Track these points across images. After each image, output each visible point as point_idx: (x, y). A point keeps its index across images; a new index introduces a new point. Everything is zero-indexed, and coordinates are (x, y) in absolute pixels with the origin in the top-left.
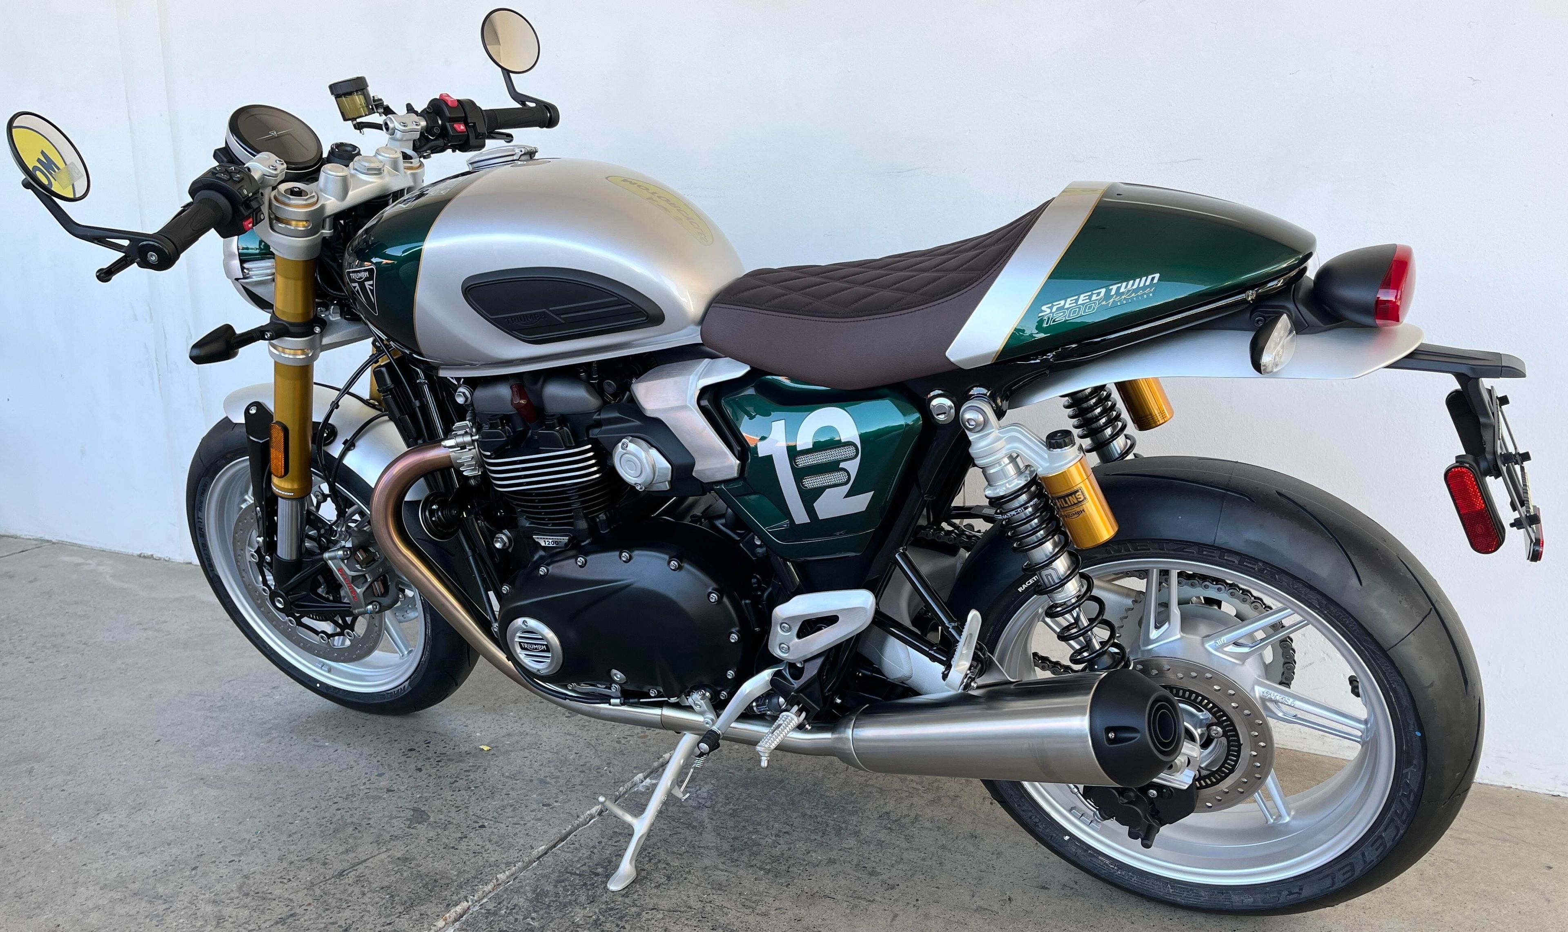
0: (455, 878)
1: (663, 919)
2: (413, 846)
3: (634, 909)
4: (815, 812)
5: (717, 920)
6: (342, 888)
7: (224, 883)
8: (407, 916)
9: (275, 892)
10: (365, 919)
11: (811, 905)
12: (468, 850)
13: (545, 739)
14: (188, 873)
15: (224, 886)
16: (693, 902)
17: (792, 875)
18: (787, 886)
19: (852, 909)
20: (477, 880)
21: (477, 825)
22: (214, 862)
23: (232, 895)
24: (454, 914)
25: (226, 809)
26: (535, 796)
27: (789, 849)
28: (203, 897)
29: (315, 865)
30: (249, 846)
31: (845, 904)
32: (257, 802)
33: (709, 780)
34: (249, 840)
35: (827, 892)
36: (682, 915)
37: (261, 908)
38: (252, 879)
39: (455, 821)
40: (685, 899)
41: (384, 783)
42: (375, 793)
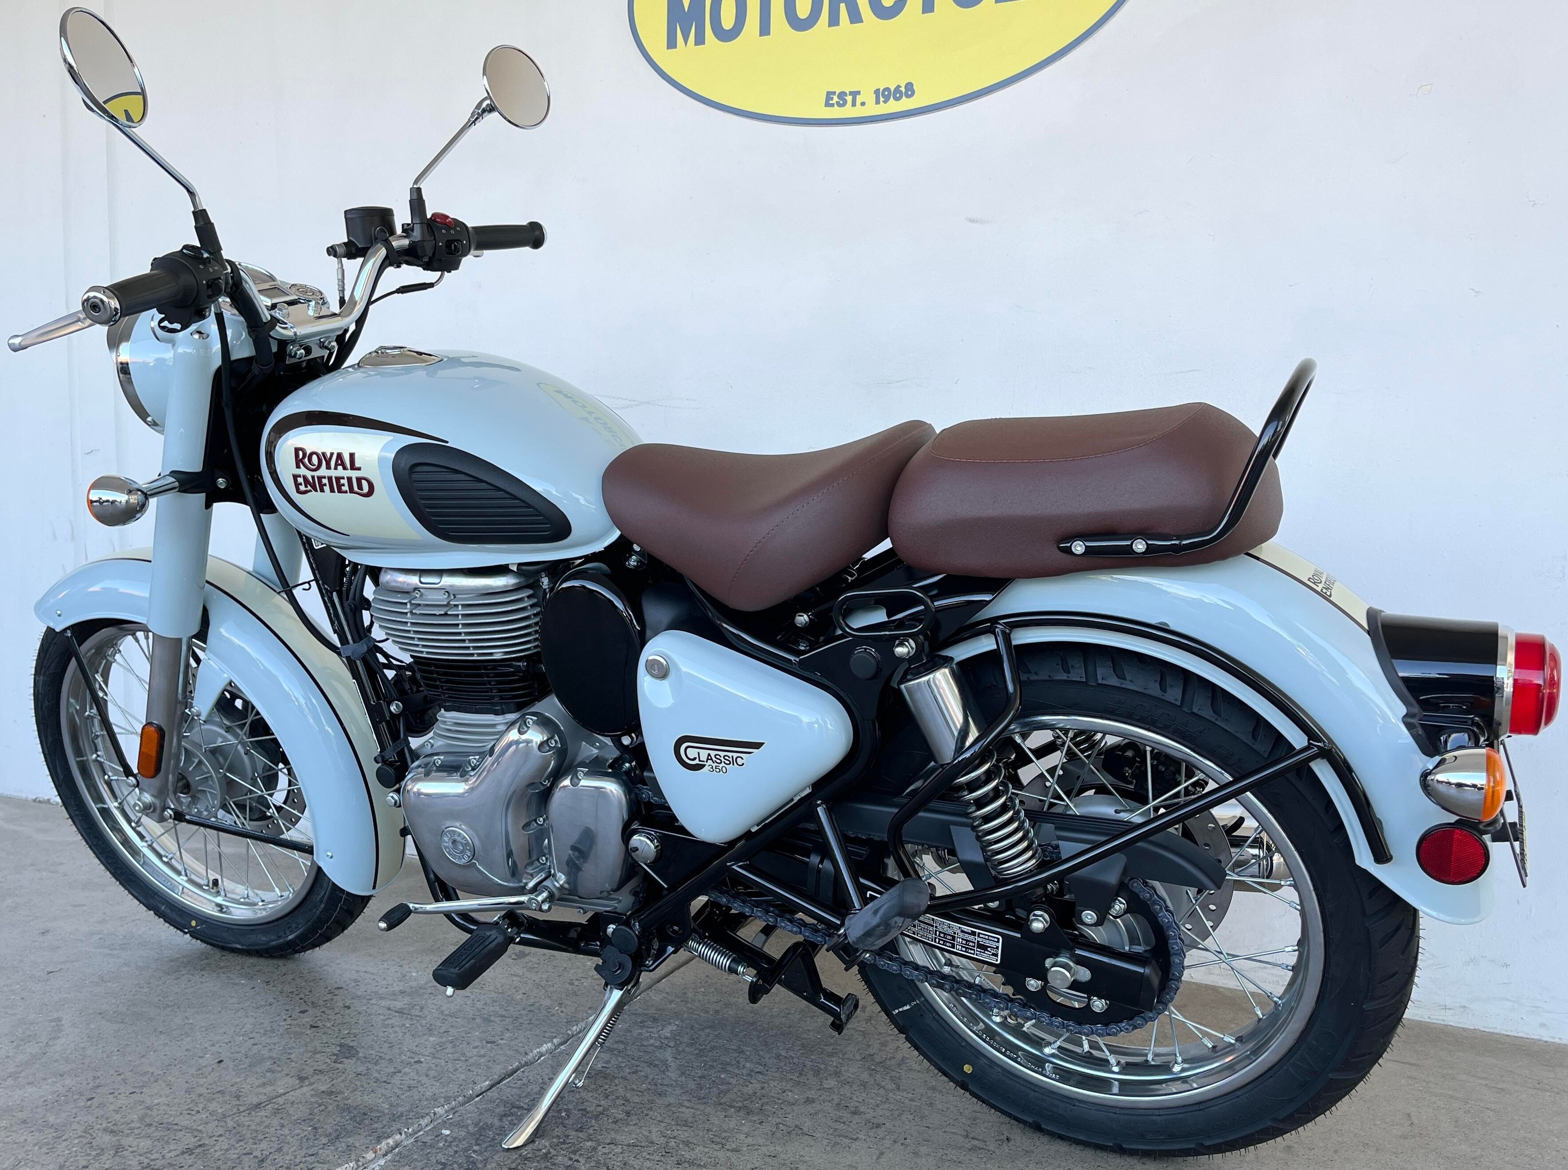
0: (387, 1111)
1: (622, 1153)
2: (340, 1080)
3: (589, 1144)
4: (791, 1053)
5: (682, 1155)
6: (258, 1120)
7: (123, 1114)
8: (332, 1148)
9: (182, 1123)
10: (285, 1149)
11: (787, 1142)
12: (401, 1084)
13: (489, 980)
14: (82, 1104)
15: (124, 1117)
16: (655, 1137)
17: (766, 1113)
18: (760, 1123)
19: (834, 1146)
20: (411, 1114)
22: (113, 1092)
23: (132, 1125)
24: (385, 1146)
25: (127, 1043)
26: (477, 1033)
27: (762, 1088)
28: (99, 1126)
29: (228, 1098)
30: (152, 1079)
31: (825, 1142)
32: (162, 1037)
33: (672, 1021)
34: (153, 1073)
35: (805, 1129)
36: (643, 1150)
37: (166, 1138)
38: (155, 1109)
39: (387, 1057)
40: (646, 1134)
41: (307, 1019)
42: (297, 1029)
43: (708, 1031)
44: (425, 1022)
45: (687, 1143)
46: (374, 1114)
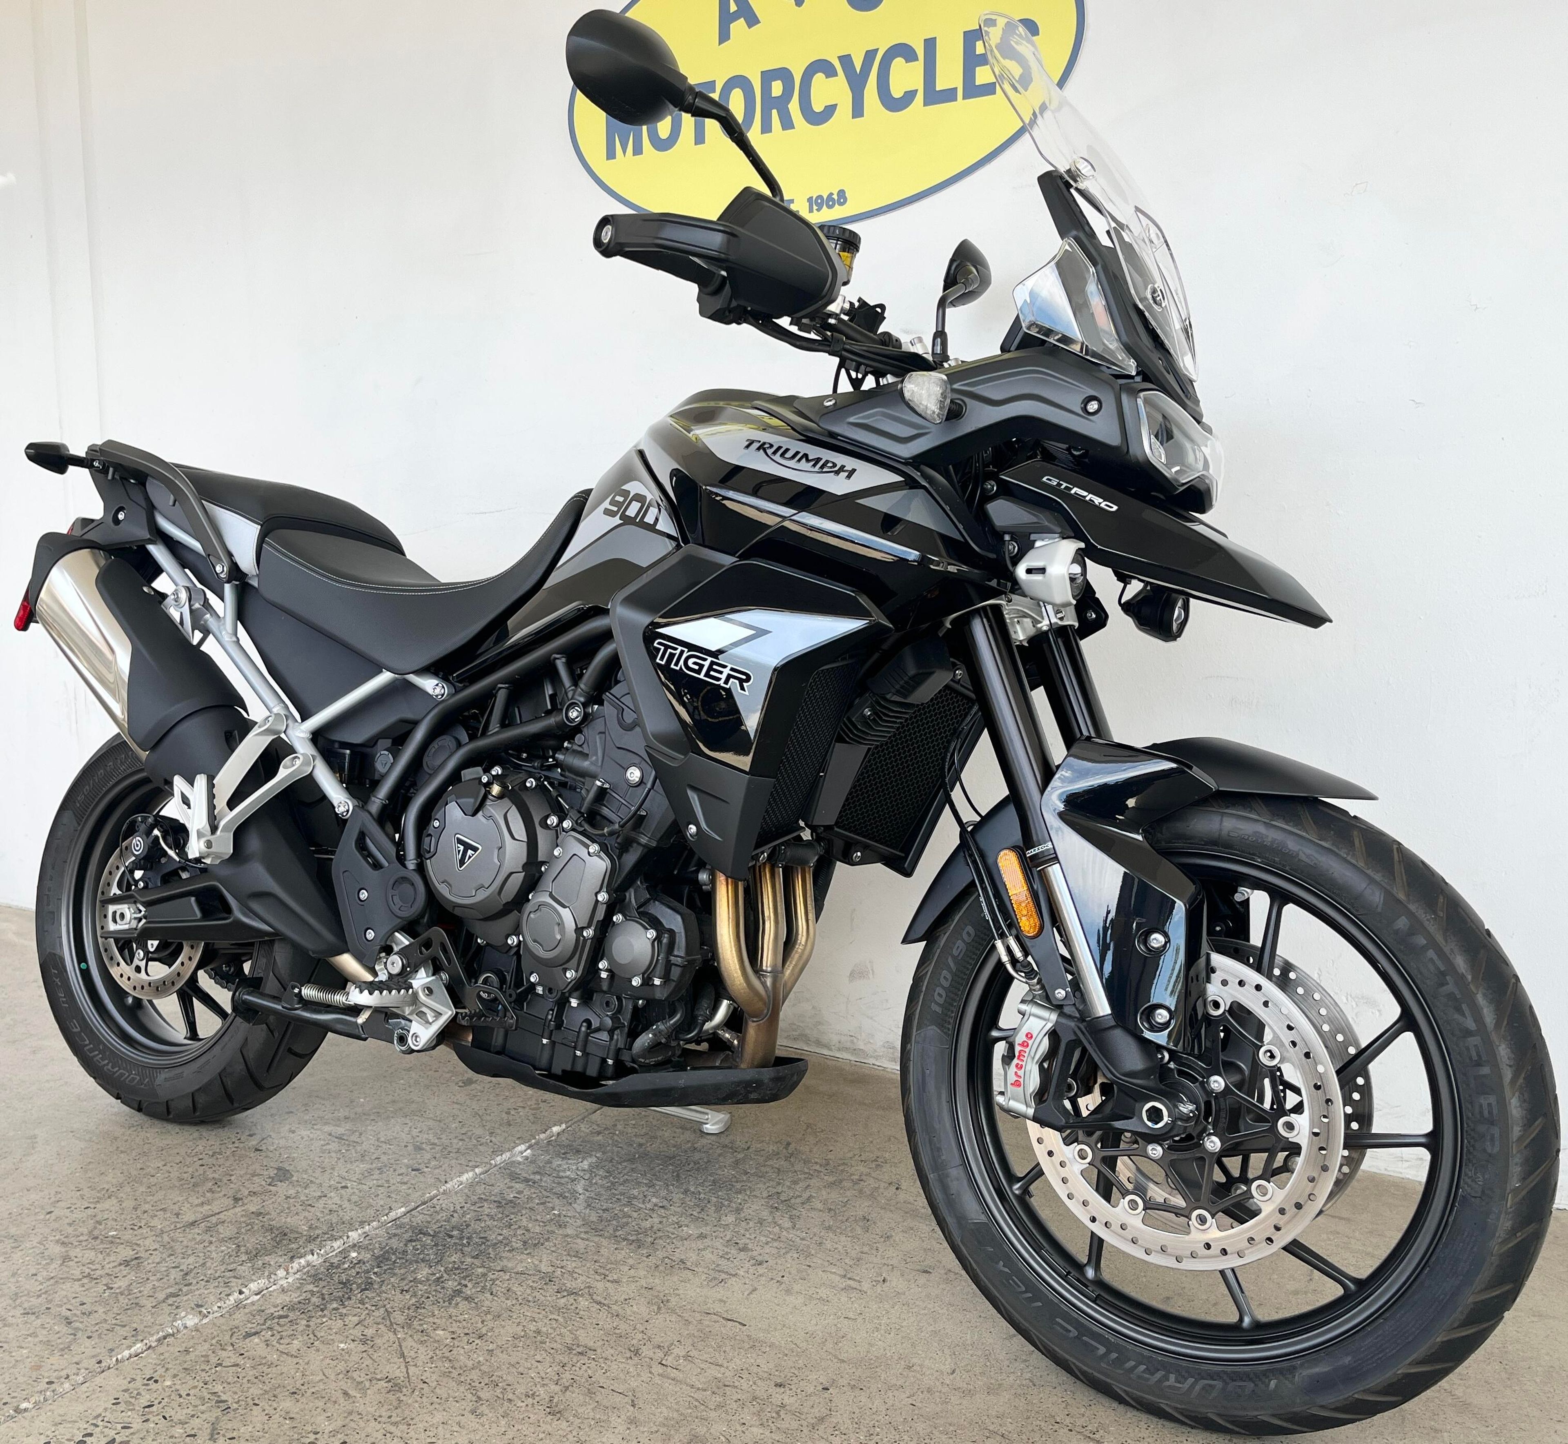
0: (305, 1233)
1: (509, 1280)
2: (270, 1202)
3: (480, 1270)
4: (700, 1189)
5: (564, 1284)
6: (190, 1236)
7: (75, 1227)
8: (250, 1265)
9: (124, 1237)
10: (208, 1264)
11: (667, 1275)
12: (324, 1208)
13: (431, 1107)
14: (42, 1216)
15: (76, 1230)
16: (543, 1266)
17: (656, 1247)
18: (647, 1257)
19: (711, 1280)
20: (327, 1235)
21: (340, 1185)
22: (70, 1208)
23: (81, 1238)
24: (297, 1265)
25: (90, 1160)
26: (406, 1161)
27: (661, 1222)
28: (52, 1237)
29: (168, 1214)
30: (106, 1195)
31: (704, 1277)
32: (122, 1155)
33: (594, 1153)
34: (108, 1189)
35: (689, 1263)
36: (530, 1278)
37: (108, 1250)
38: (103, 1225)
39: (317, 1181)
40: (537, 1262)
41: (253, 1142)
42: (243, 1152)
43: (625, 1164)
44: (359, 1148)
45: (571, 1273)
46: (292, 1236)
